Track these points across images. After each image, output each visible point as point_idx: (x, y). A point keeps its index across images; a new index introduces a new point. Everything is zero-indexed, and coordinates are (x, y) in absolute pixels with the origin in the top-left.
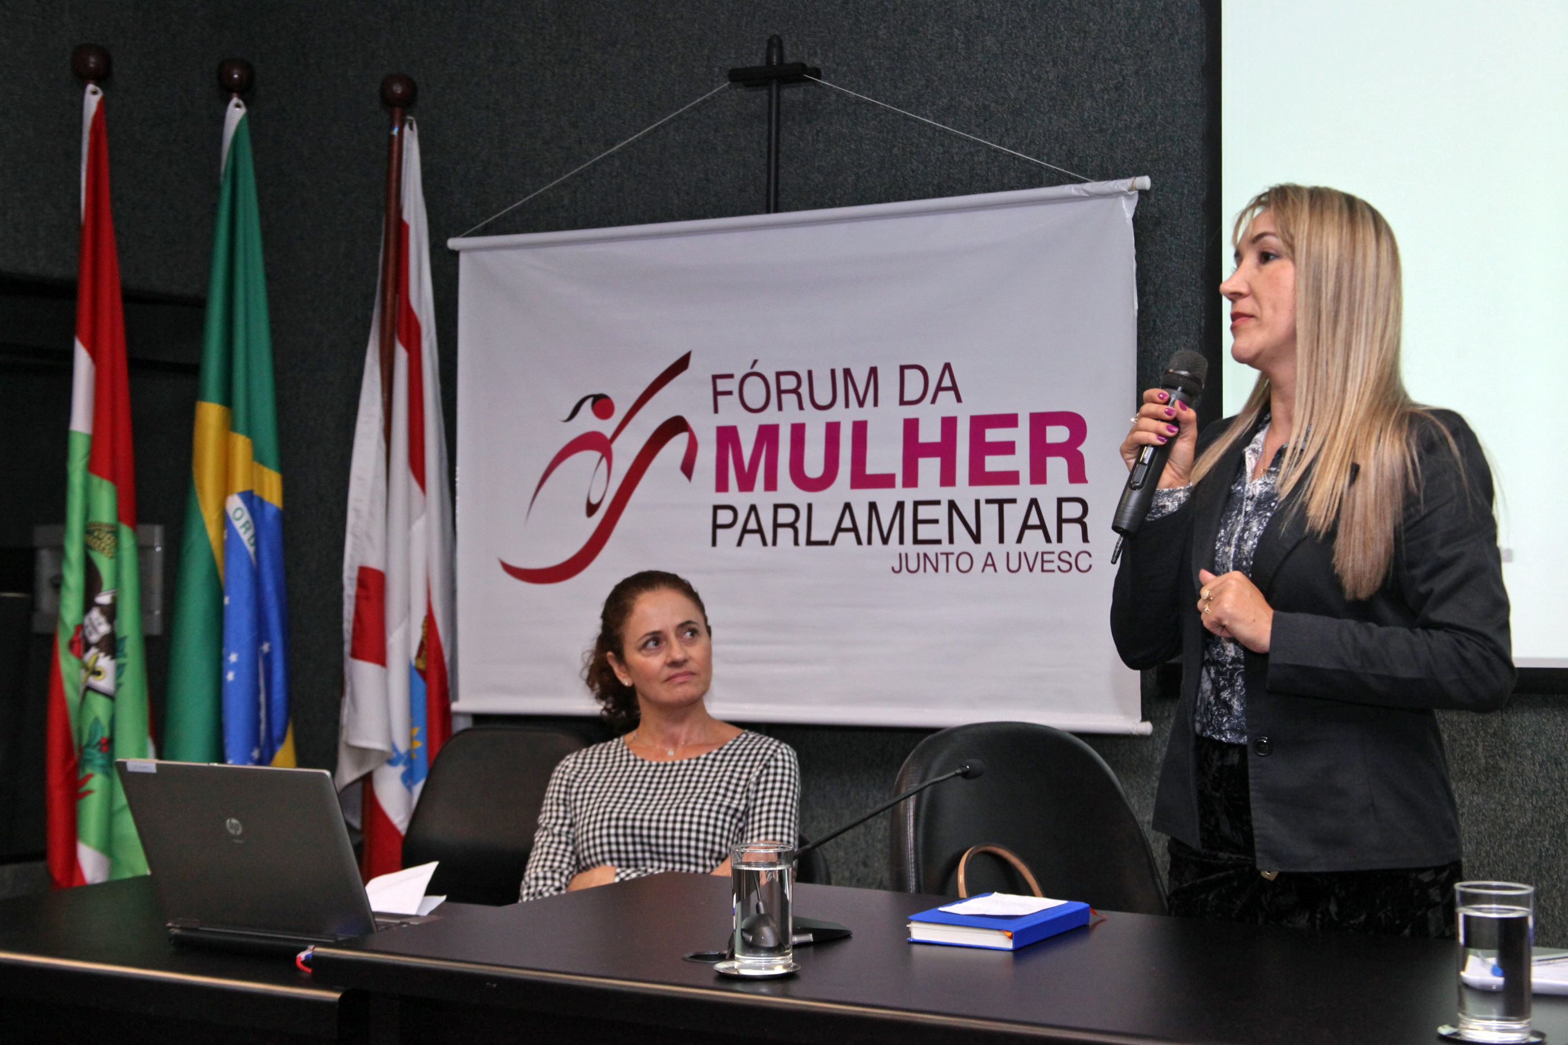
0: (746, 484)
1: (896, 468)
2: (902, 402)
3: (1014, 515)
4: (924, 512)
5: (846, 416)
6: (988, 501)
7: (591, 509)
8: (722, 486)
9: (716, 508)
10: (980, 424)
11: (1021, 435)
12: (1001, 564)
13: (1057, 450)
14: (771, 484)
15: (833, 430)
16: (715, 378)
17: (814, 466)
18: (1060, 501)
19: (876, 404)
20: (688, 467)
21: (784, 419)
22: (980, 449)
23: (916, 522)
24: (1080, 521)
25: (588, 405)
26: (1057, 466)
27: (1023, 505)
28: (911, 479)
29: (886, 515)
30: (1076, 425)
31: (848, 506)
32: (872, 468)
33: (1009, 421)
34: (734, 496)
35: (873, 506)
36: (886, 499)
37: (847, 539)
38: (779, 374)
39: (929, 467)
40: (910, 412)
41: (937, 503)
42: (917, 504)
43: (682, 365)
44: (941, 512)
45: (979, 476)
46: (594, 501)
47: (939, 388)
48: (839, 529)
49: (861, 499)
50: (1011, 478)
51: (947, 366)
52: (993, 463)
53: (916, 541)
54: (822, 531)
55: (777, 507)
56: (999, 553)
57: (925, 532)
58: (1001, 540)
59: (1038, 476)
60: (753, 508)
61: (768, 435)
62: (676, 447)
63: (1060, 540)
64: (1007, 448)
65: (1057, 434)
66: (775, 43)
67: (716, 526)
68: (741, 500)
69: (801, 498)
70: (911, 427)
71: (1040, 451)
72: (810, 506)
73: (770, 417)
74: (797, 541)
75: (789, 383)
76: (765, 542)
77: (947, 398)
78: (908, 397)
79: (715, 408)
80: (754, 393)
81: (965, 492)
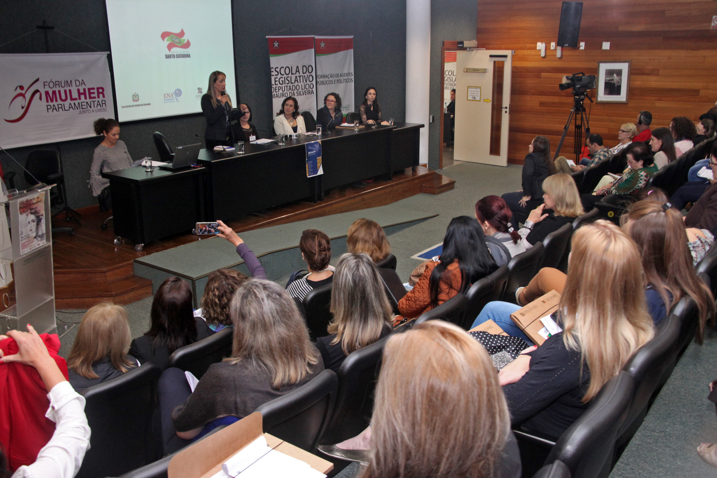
0: (52, 101)
1: (77, 97)
2: (76, 86)
3: (96, 103)
4: (83, 104)
5: (67, 89)
6: (92, 101)
7: (23, 108)
8: (47, 101)
10: (89, 89)
11: (95, 91)
12: (94, 111)
13: (101, 93)
14: (56, 101)
15: (65, 91)
17: (63, 97)
18: (102, 101)
19: (72, 86)
20: (41, 98)
21: (57, 89)
22: (90, 93)
23: (82, 105)
24: (105, 104)
25: (18, 88)
26: (101, 95)
27: (97, 101)
28: (80, 99)
29: (77, 104)
30: (103, 89)
31: (70, 104)
32: (73, 97)
33: (94, 89)
34: (50, 103)
35: (74, 104)
36: (76, 102)
37: (71, 109)
38: (56, 82)
39: (82, 97)
40: (78, 88)
41: (84, 102)
42: (81, 103)
43: (38, 80)
44: (85, 104)
45: (90, 98)
46: (23, 106)
47: (82, 84)
48: (70, 108)
49: (72, 102)
50: (95, 98)
51: (83, 80)
52: (92, 95)
53: (82, 108)
54: (67, 108)
55: (58, 105)
56: (94, 109)
57: (83, 107)
58: (94, 107)
59: (99, 97)
60: (54, 105)
61: (54, 92)
62: (38, 95)
63: (102, 106)
64: (94, 93)
65: (101, 91)
66: (44, 22)
67: (48, 109)
68: (52, 104)
69: (62, 103)
70: (78, 90)
71: (99, 93)
72: (64, 104)
73: (54, 89)
74: (63, 110)
75: (57, 83)
76: (57, 111)
77: (83, 85)
78: (77, 85)
79: (44, 88)
80: (51, 85)
81: (88, 100)
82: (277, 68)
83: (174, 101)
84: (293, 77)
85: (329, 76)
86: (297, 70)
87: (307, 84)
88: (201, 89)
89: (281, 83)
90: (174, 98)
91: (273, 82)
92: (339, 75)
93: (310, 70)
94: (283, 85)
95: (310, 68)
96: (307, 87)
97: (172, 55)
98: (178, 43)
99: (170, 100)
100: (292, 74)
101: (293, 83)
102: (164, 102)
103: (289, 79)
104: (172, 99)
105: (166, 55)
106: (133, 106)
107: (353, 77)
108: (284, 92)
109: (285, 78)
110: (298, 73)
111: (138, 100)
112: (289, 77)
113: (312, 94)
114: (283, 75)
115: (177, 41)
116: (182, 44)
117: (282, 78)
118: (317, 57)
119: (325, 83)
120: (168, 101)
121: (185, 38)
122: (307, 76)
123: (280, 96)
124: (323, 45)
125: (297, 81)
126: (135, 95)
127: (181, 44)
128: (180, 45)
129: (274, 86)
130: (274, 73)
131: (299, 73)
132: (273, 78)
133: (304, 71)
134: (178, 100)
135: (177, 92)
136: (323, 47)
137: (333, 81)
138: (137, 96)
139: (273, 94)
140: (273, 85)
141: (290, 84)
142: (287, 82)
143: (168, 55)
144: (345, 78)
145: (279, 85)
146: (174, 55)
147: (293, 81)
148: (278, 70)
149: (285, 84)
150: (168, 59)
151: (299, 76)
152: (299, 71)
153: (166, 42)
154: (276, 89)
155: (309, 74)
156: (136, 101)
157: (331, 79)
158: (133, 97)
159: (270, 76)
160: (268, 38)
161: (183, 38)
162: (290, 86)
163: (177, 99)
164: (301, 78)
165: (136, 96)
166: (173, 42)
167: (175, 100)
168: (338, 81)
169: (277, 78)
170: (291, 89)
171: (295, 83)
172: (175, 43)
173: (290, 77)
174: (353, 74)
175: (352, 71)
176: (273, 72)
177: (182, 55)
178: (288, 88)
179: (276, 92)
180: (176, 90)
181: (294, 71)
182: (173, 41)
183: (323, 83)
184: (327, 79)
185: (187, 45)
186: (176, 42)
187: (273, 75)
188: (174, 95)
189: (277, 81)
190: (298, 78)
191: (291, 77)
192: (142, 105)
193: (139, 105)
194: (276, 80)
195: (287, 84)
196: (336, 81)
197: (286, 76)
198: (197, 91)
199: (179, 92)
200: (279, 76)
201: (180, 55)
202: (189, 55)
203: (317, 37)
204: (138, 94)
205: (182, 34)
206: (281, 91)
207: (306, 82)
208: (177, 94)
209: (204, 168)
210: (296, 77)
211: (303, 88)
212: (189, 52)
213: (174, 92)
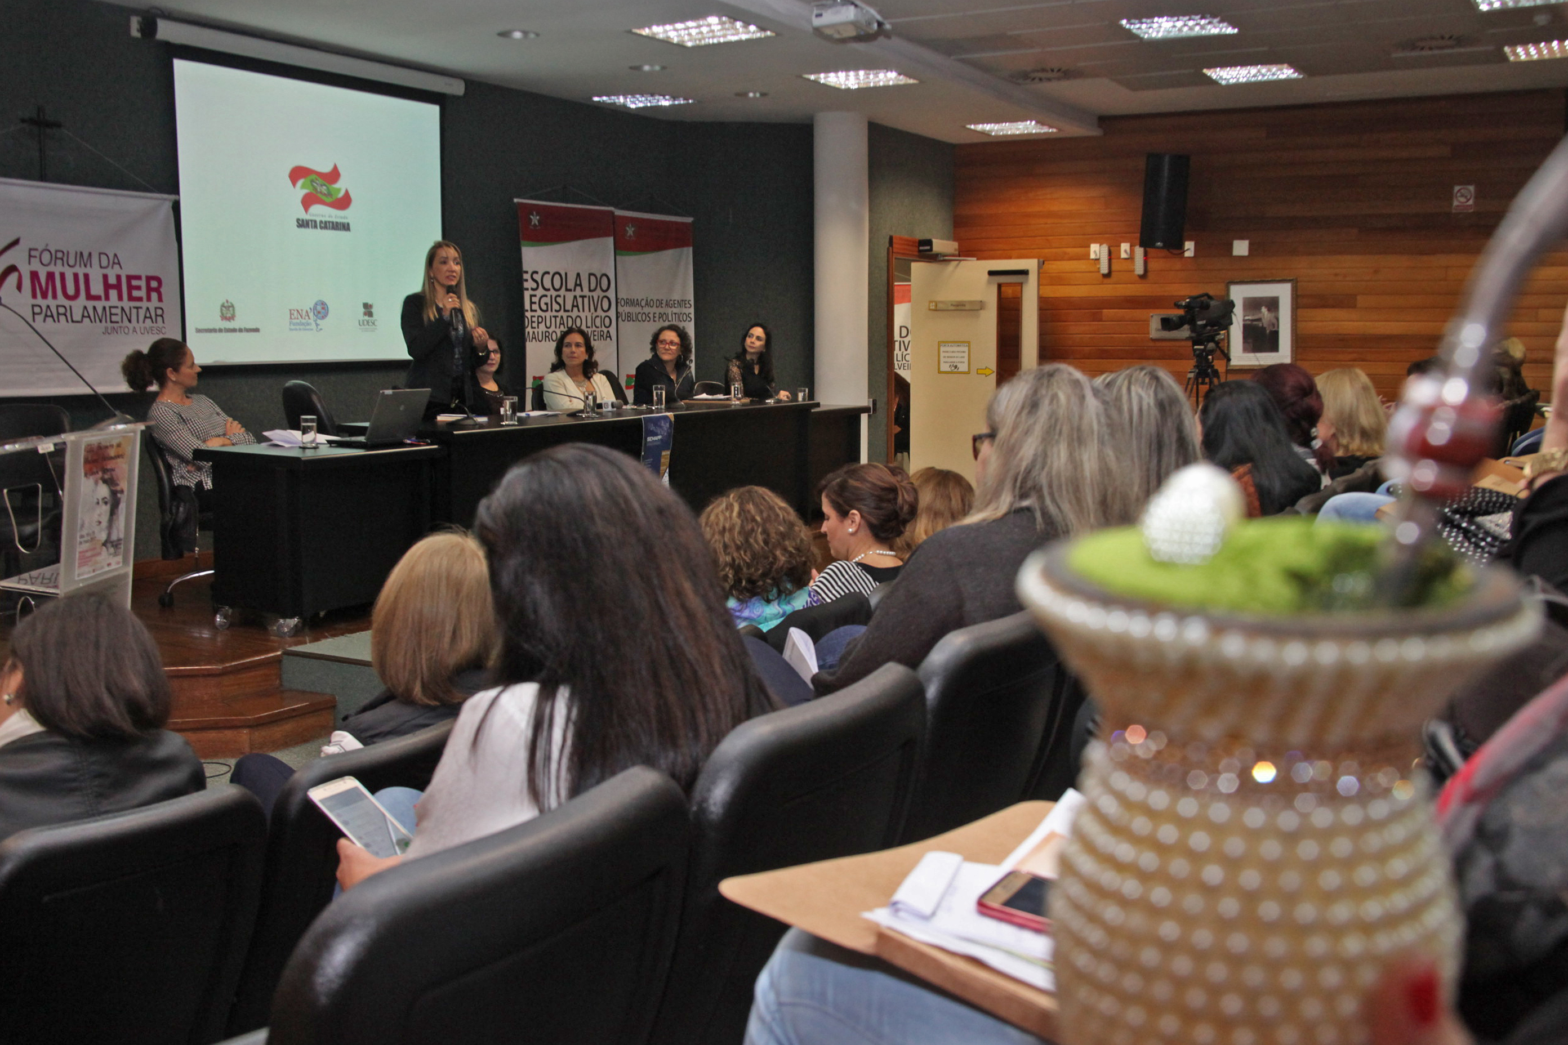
0: (44, 296)
1: (102, 293)
2: (101, 267)
3: (142, 313)
4: (114, 311)
5: (81, 271)
6: (134, 308)
8: (34, 296)
9: (33, 306)
10: (130, 278)
11: (143, 283)
12: (138, 332)
13: (155, 290)
14: (55, 297)
15: (76, 276)
16: (30, 250)
17: (71, 291)
18: (156, 308)
19: (91, 266)
20: (19, 287)
21: (57, 269)
22: (130, 288)
23: (111, 314)
24: (162, 316)
26: (154, 295)
27: (144, 309)
28: (107, 298)
29: (100, 311)
30: (158, 280)
31: (85, 308)
32: (93, 292)
33: (139, 278)
34: (39, 300)
35: (95, 308)
36: (99, 305)
37: (86, 320)
38: (56, 251)
39: (113, 293)
40: (105, 271)
41: (117, 307)
42: (110, 307)
43: (16, 242)
44: (119, 311)
45: (131, 298)
47: (114, 263)
48: (83, 316)
49: (90, 304)
50: (140, 299)
51: (115, 255)
52: (136, 293)
53: (111, 322)
54: (77, 317)
55: (58, 306)
56: (137, 326)
57: (114, 318)
58: (138, 322)
59: (149, 299)
60: (48, 307)
61: (51, 276)
62: (13, 278)
63: (156, 322)
64: (139, 288)
65: (154, 284)
66: (40, 110)
67: (34, 314)
68: (43, 303)
69: (67, 303)
70: (105, 277)
71: (149, 289)
72: (71, 307)
73: (51, 268)
74: (67, 321)
75: (60, 255)
76: (54, 321)
77: (117, 267)
78: (103, 265)
79: (29, 263)
80: (46, 258)
81: (126, 304)
82: (537, 272)
83: (312, 330)
84: (570, 297)
85: (643, 303)
86: (578, 282)
87: (597, 316)
88: (371, 306)
89: (544, 307)
90: (311, 321)
91: (527, 306)
92: (664, 302)
93: (605, 286)
94: (548, 314)
95: (605, 280)
96: (598, 322)
97: (311, 221)
98: (325, 194)
99: (303, 324)
100: (567, 290)
101: (568, 311)
102: (291, 330)
103: (560, 300)
104: (308, 324)
105: (298, 220)
106: (221, 330)
107: (692, 310)
108: (550, 330)
109: (551, 296)
110: (578, 288)
111: (232, 318)
112: (559, 296)
113: (608, 339)
114: (548, 290)
115: (324, 189)
116: (334, 198)
117: (546, 296)
118: (617, 257)
119: (634, 319)
120: (298, 327)
121: (341, 186)
122: (599, 297)
123: (540, 338)
124: (630, 231)
125: (577, 306)
126: (226, 304)
127: (332, 198)
128: (328, 200)
129: (528, 314)
130: (529, 284)
131: (582, 290)
132: (527, 295)
133: (592, 288)
134: (319, 327)
135: (319, 308)
136: (630, 236)
137: (651, 316)
138: (231, 309)
139: (527, 330)
140: (527, 311)
141: (562, 313)
142: (556, 307)
143: (303, 220)
144: (675, 310)
145: (539, 313)
146: (315, 222)
147: (569, 307)
148: (537, 277)
149: (552, 311)
150: (303, 230)
151: (580, 296)
152: (580, 285)
153: (300, 191)
154: (532, 322)
155: (602, 294)
156: (229, 319)
157: (647, 310)
158: (221, 310)
159: (521, 290)
160: (519, 204)
161: (336, 186)
162: (562, 317)
163: (317, 325)
164: (586, 300)
165: (229, 307)
166: (314, 192)
167: (314, 326)
168: (661, 316)
169: (535, 296)
170: (563, 324)
171: (572, 311)
172: (319, 195)
173: (562, 296)
174: (692, 303)
175: (691, 296)
176: (527, 280)
177: (333, 223)
178: (558, 320)
179: (532, 328)
180: (316, 304)
181: (571, 285)
182: (316, 189)
183: (629, 317)
184: (638, 309)
185: (344, 202)
186: (321, 193)
187: (527, 289)
188: (311, 315)
189: (535, 303)
190: (580, 300)
191: (564, 296)
192: (241, 330)
193: (234, 330)
194: (534, 299)
195: (556, 311)
196: (657, 315)
197: (554, 293)
198: (362, 310)
199: (323, 308)
200: (540, 292)
201: (329, 222)
202: (348, 224)
203: (618, 212)
204: (234, 303)
205: (334, 176)
206: (542, 326)
207: (596, 310)
208: (319, 312)
209: (436, 447)
210: (575, 297)
211: (589, 324)
212: (347, 218)
213: (312, 308)
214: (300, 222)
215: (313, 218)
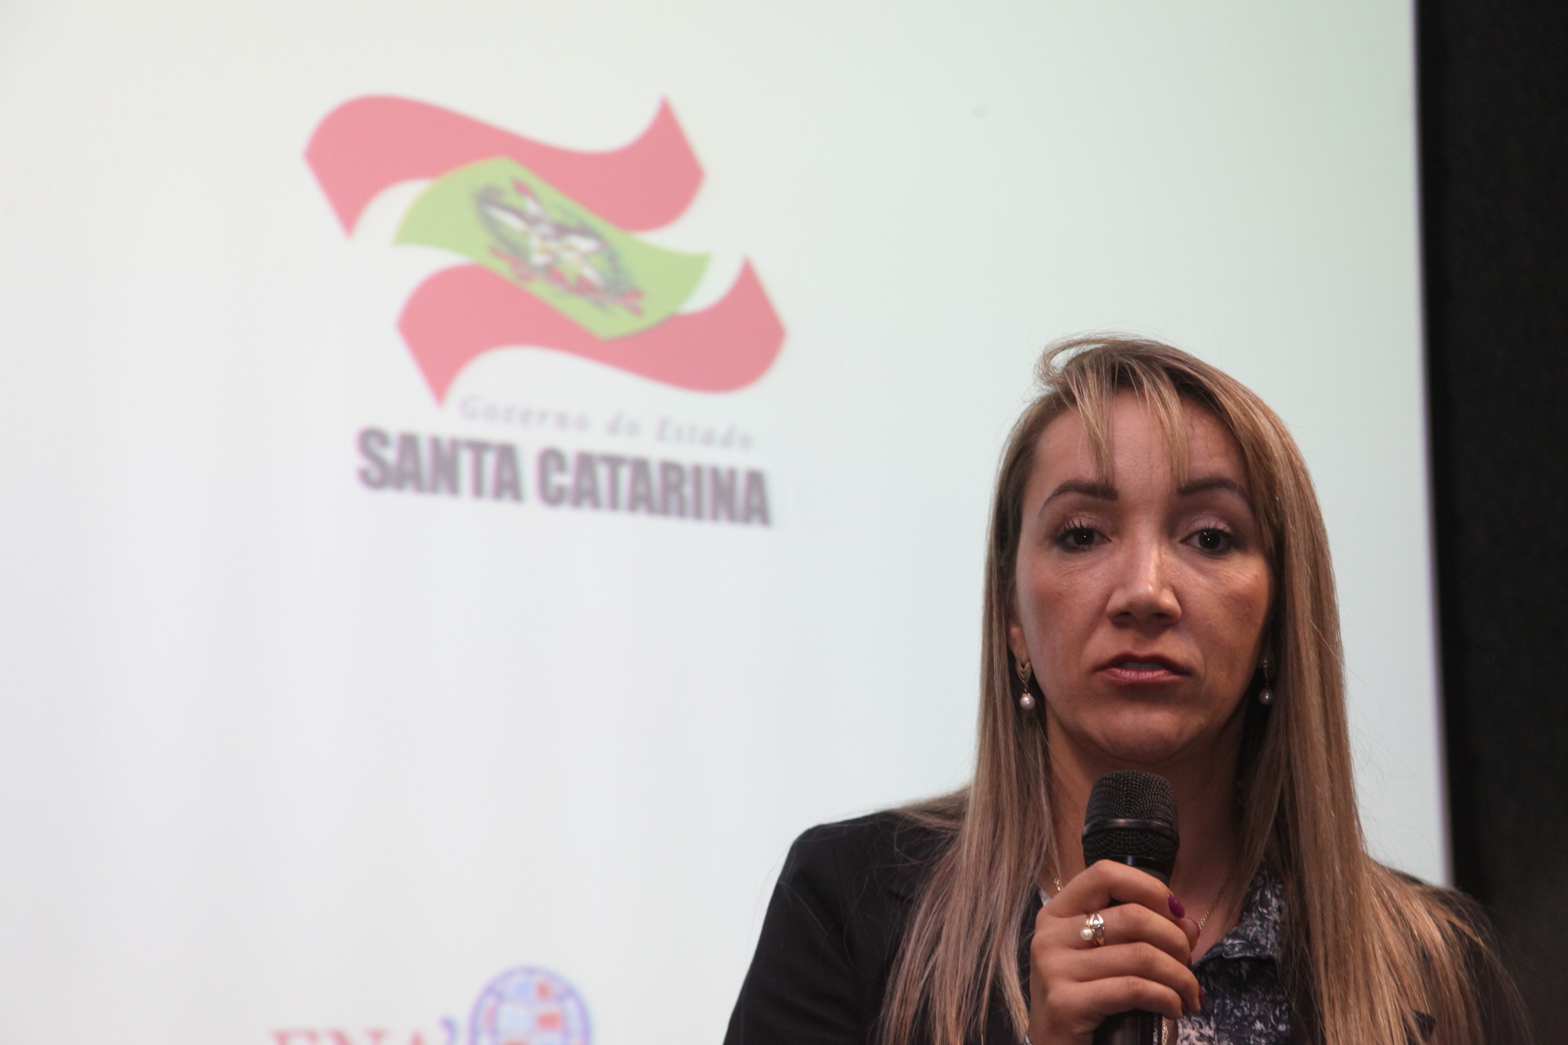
97: (478, 448)
98: (582, 288)
116: (654, 313)
127: (637, 311)
143: (409, 443)
146: (507, 454)
166: (502, 268)
172: (541, 289)
177: (640, 467)
180: (494, 992)
186: (553, 273)
201: (614, 462)
202: (756, 480)
212: (746, 442)
213: (462, 1016)
214: (390, 455)
215: (494, 432)
